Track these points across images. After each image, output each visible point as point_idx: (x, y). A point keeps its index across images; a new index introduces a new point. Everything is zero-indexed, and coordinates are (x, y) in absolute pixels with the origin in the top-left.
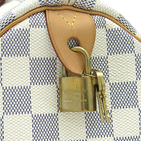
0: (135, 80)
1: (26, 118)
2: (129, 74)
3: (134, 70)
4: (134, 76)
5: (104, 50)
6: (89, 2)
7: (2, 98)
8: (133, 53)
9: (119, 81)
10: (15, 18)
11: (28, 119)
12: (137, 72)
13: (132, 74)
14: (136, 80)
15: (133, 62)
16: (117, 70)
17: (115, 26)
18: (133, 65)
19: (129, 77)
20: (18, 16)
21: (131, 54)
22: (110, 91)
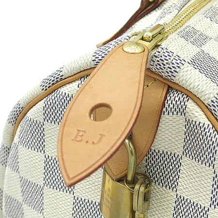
0: (207, 205)
1: (66, 198)
2: (201, 195)
3: (209, 192)
4: (207, 201)
5: (179, 146)
6: (166, 71)
7: (44, 168)
8: (211, 167)
9: (188, 198)
10: (63, 77)
11: (69, 200)
12: (212, 196)
13: (205, 196)
14: (209, 207)
15: (209, 181)
16: (189, 181)
17: (196, 118)
18: (209, 184)
19: (201, 198)
20: (67, 76)
21: (208, 168)
22: (174, 205)
